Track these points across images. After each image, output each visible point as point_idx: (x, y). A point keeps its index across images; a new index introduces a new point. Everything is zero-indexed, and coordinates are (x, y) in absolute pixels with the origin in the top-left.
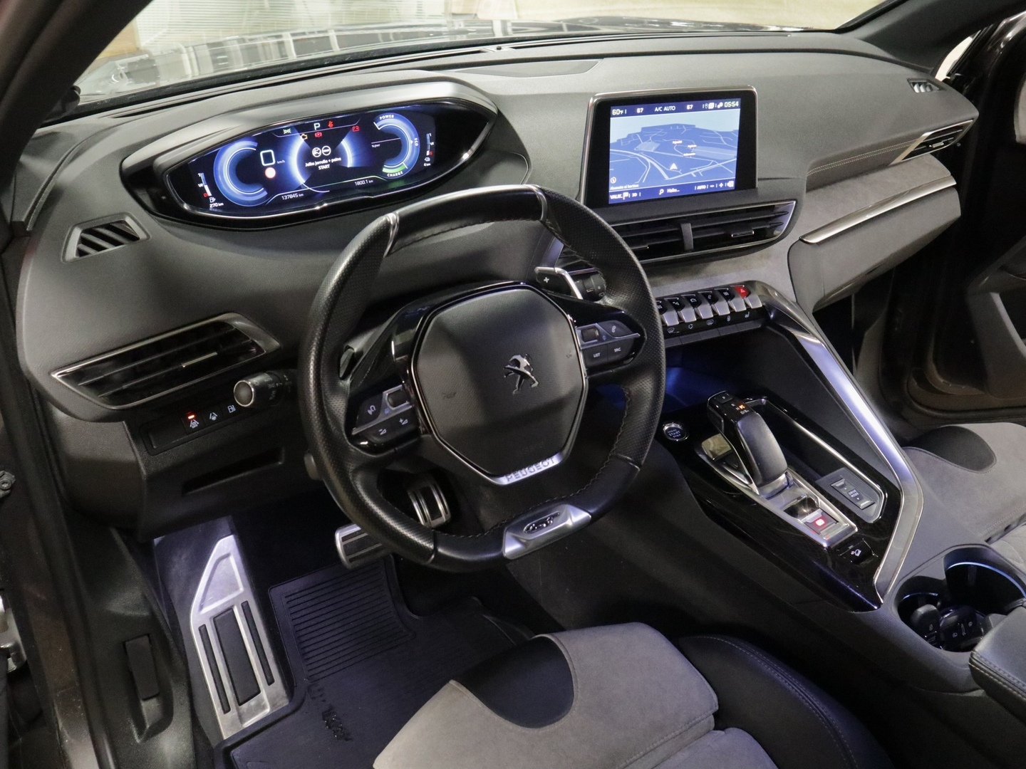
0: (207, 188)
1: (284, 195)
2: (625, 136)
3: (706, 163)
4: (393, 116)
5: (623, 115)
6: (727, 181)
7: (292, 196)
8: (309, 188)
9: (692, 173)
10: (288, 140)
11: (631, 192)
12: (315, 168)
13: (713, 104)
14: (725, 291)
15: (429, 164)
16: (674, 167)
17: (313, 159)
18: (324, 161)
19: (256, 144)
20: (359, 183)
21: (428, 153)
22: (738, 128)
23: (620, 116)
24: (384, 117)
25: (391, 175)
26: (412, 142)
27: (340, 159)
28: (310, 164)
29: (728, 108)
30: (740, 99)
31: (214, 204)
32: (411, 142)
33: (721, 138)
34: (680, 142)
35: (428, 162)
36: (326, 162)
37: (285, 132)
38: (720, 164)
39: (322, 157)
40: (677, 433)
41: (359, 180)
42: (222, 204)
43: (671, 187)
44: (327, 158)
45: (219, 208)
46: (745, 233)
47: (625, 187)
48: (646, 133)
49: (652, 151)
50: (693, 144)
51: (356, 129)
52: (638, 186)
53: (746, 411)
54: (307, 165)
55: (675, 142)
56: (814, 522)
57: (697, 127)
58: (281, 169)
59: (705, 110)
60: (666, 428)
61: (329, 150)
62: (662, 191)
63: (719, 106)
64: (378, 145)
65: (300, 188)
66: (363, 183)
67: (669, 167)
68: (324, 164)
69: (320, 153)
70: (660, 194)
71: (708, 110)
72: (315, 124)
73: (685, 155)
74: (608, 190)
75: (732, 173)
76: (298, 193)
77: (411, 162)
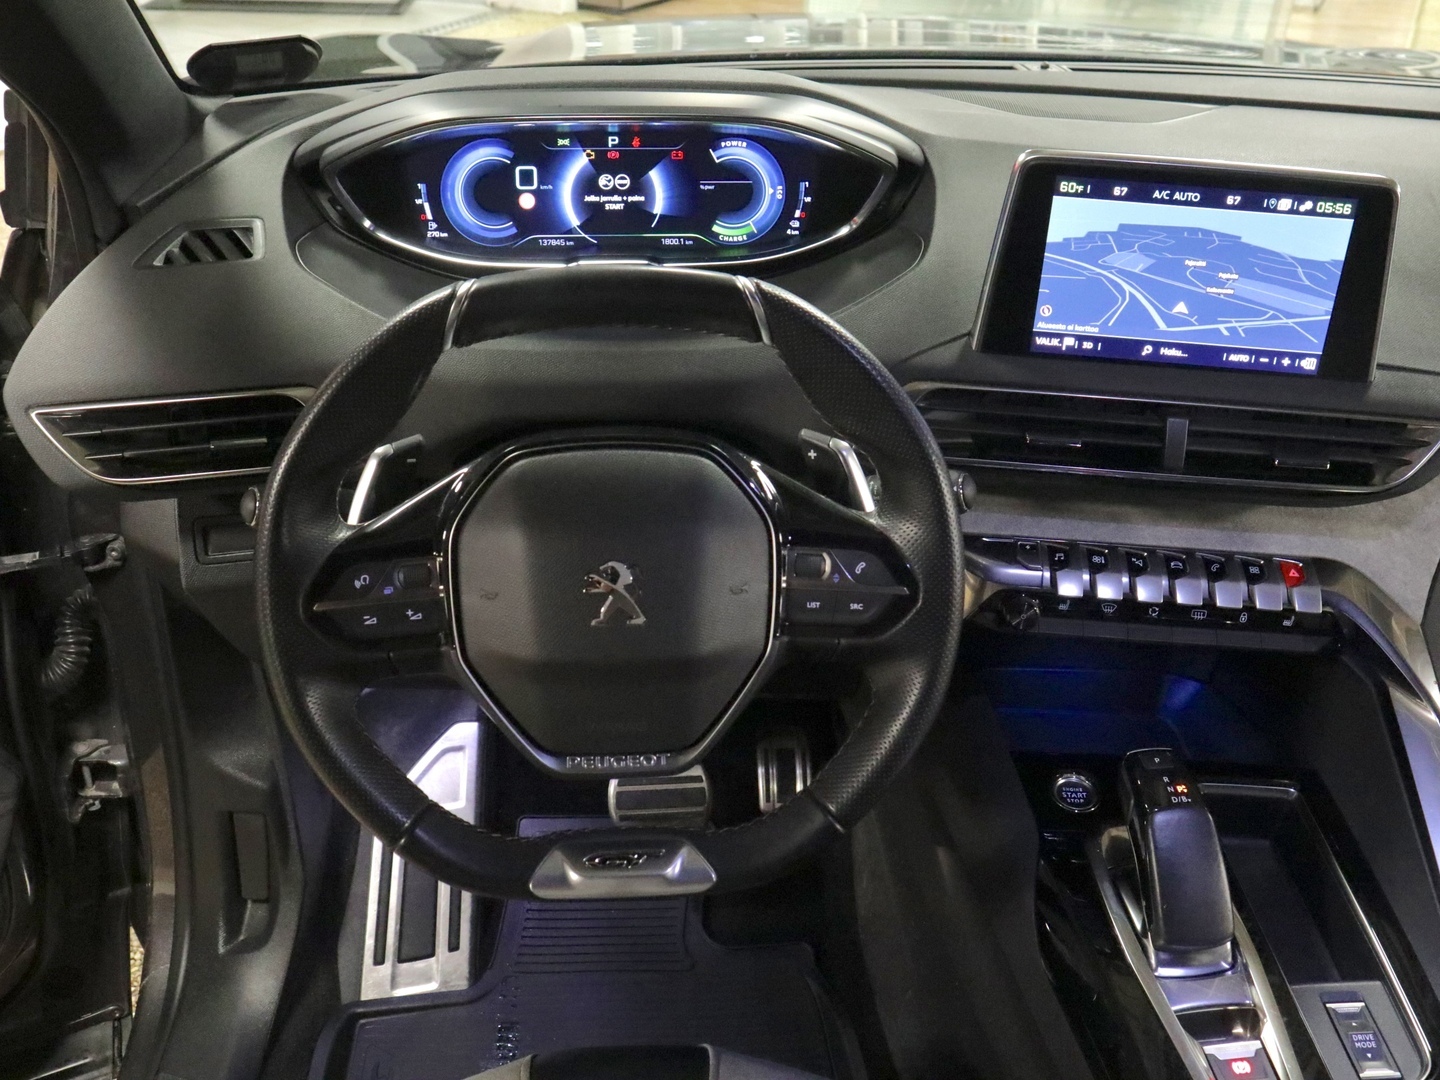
0: (427, 206)
1: (542, 238)
2: (1082, 234)
3: (1258, 314)
4: (745, 144)
5: (1083, 195)
6: (1302, 356)
7: (554, 241)
8: (583, 235)
9: (1221, 327)
10: (564, 156)
11: (1080, 338)
12: (600, 206)
13: (1290, 201)
14: (1254, 565)
15: (797, 232)
16: (1181, 308)
17: (599, 192)
18: (616, 198)
19: (510, 154)
20: (668, 242)
21: (798, 214)
22: (1342, 257)
23: (1076, 195)
24: (728, 143)
25: (726, 239)
26: (771, 191)
27: (642, 199)
28: (592, 198)
29: (1324, 215)
30: (1356, 201)
31: (433, 232)
32: (769, 191)
33: (1300, 270)
34: (1203, 264)
35: (795, 229)
36: (620, 199)
37: (561, 142)
38: (1290, 321)
39: (614, 191)
40: (1080, 795)
41: (670, 238)
42: (446, 235)
43: (1170, 346)
44: (621, 193)
45: (440, 240)
46: (1307, 462)
47: (1070, 328)
48: (1127, 235)
49: (1137, 271)
50: (1232, 273)
51: (677, 156)
52: (1096, 330)
53: (1184, 799)
54: (588, 199)
55: (1190, 263)
56: (1229, 1062)
57: (1244, 240)
58: (546, 199)
59: (1268, 210)
60: (1061, 781)
61: (627, 182)
62: (1148, 350)
63: (1302, 208)
64: (712, 187)
65: (570, 231)
66: (675, 242)
67: (1171, 306)
68: (615, 202)
69: (611, 185)
70: (1144, 354)
71: (1275, 210)
72: (610, 138)
73: (1209, 290)
74: (1032, 326)
75: (1316, 343)
76: (566, 239)
77: (764, 223)
